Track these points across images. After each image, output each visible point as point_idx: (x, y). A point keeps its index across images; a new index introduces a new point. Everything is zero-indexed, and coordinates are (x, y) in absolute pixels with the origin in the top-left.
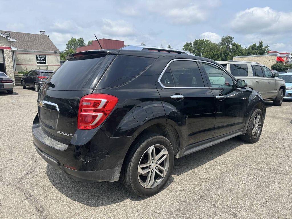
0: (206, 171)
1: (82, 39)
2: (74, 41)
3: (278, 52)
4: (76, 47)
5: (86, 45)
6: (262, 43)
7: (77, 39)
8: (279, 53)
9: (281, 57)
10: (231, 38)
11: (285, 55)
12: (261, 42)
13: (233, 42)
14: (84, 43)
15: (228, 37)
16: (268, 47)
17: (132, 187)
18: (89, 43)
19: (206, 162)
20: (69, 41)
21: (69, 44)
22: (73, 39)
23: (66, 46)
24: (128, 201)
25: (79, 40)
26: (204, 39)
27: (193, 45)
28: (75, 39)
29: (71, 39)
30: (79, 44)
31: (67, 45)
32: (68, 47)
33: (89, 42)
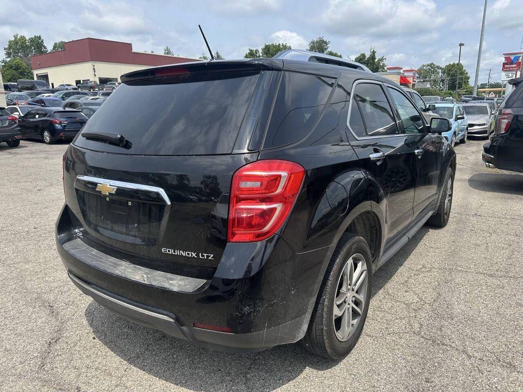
0: (407, 289)
1: (40, 38)
2: (23, 43)
3: (402, 69)
4: (28, 55)
5: (49, 51)
6: (374, 52)
7: (27, 38)
8: (404, 69)
9: (405, 77)
10: (326, 43)
11: (411, 74)
12: (372, 50)
13: (329, 50)
14: (45, 47)
15: (321, 41)
16: (383, 60)
17: (327, 345)
18: (55, 47)
19: (396, 272)
20: (10, 42)
21: (10, 47)
22: (18, 37)
23: (4, 52)
24: (308, 370)
25: (32, 40)
26: (280, 44)
27: (261, 55)
28: (23, 38)
29: (15, 37)
30: (33, 48)
31: (5, 49)
32: (9, 55)
33: (56, 44)
